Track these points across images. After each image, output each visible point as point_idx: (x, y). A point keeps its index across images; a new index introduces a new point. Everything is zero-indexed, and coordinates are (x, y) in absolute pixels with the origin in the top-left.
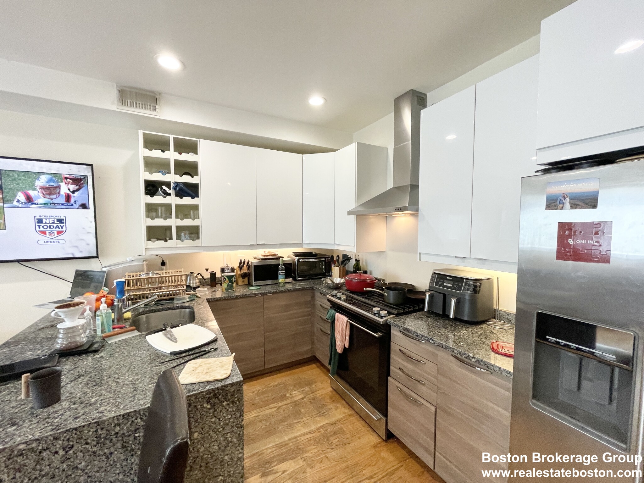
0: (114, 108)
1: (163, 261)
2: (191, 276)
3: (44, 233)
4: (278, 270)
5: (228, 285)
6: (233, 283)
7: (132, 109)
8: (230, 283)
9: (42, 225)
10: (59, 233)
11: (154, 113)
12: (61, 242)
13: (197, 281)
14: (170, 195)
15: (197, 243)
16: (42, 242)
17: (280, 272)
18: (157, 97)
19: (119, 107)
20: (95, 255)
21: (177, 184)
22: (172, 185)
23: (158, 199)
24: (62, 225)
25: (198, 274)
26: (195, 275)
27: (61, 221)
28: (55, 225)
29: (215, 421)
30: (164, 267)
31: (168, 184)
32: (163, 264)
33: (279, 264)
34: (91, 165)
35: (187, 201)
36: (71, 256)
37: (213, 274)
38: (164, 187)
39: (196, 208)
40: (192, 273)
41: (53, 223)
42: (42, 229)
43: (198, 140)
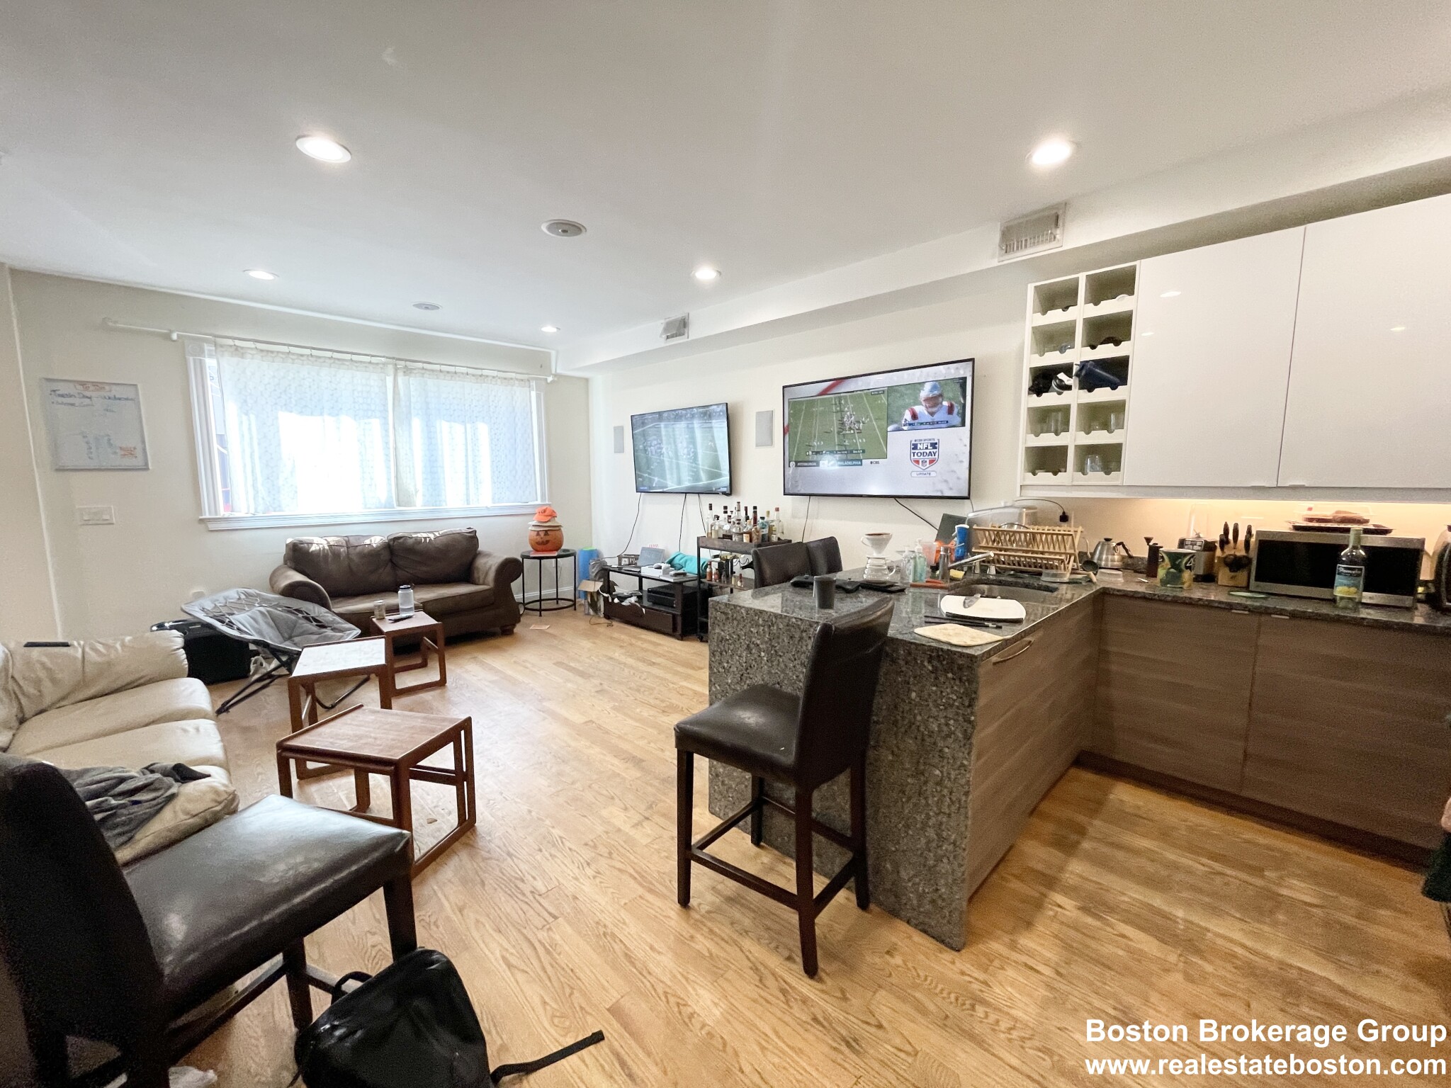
0: (995, 263)
1: (1064, 513)
2: (1103, 545)
3: (917, 462)
4: (1338, 560)
5: (1168, 573)
6: (1181, 571)
7: (1019, 254)
8: (1172, 570)
9: (917, 451)
10: (932, 462)
11: (1053, 244)
12: (933, 474)
13: (1116, 557)
14: (1069, 388)
15: (1114, 478)
16: (914, 474)
17: (1341, 568)
18: (1060, 213)
19: (1002, 259)
20: (966, 495)
21: (1083, 365)
22: (1075, 369)
23: (1050, 399)
24: (935, 450)
25: (1118, 544)
26: (1114, 544)
27: (934, 445)
28: (928, 451)
29: (936, 691)
30: (1063, 524)
31: (1067, 369)
32: (1064, 518)
33: (1347, 546)
34: (972, 360)
35: (1102, 395)
36: (939, 494)
37: (1154, 550)
38: (1062, 376)
39: (1119, 407)
40: (1108, 540)
41: (927, 448)
42: (916, 457)
43: (1136, 263)
